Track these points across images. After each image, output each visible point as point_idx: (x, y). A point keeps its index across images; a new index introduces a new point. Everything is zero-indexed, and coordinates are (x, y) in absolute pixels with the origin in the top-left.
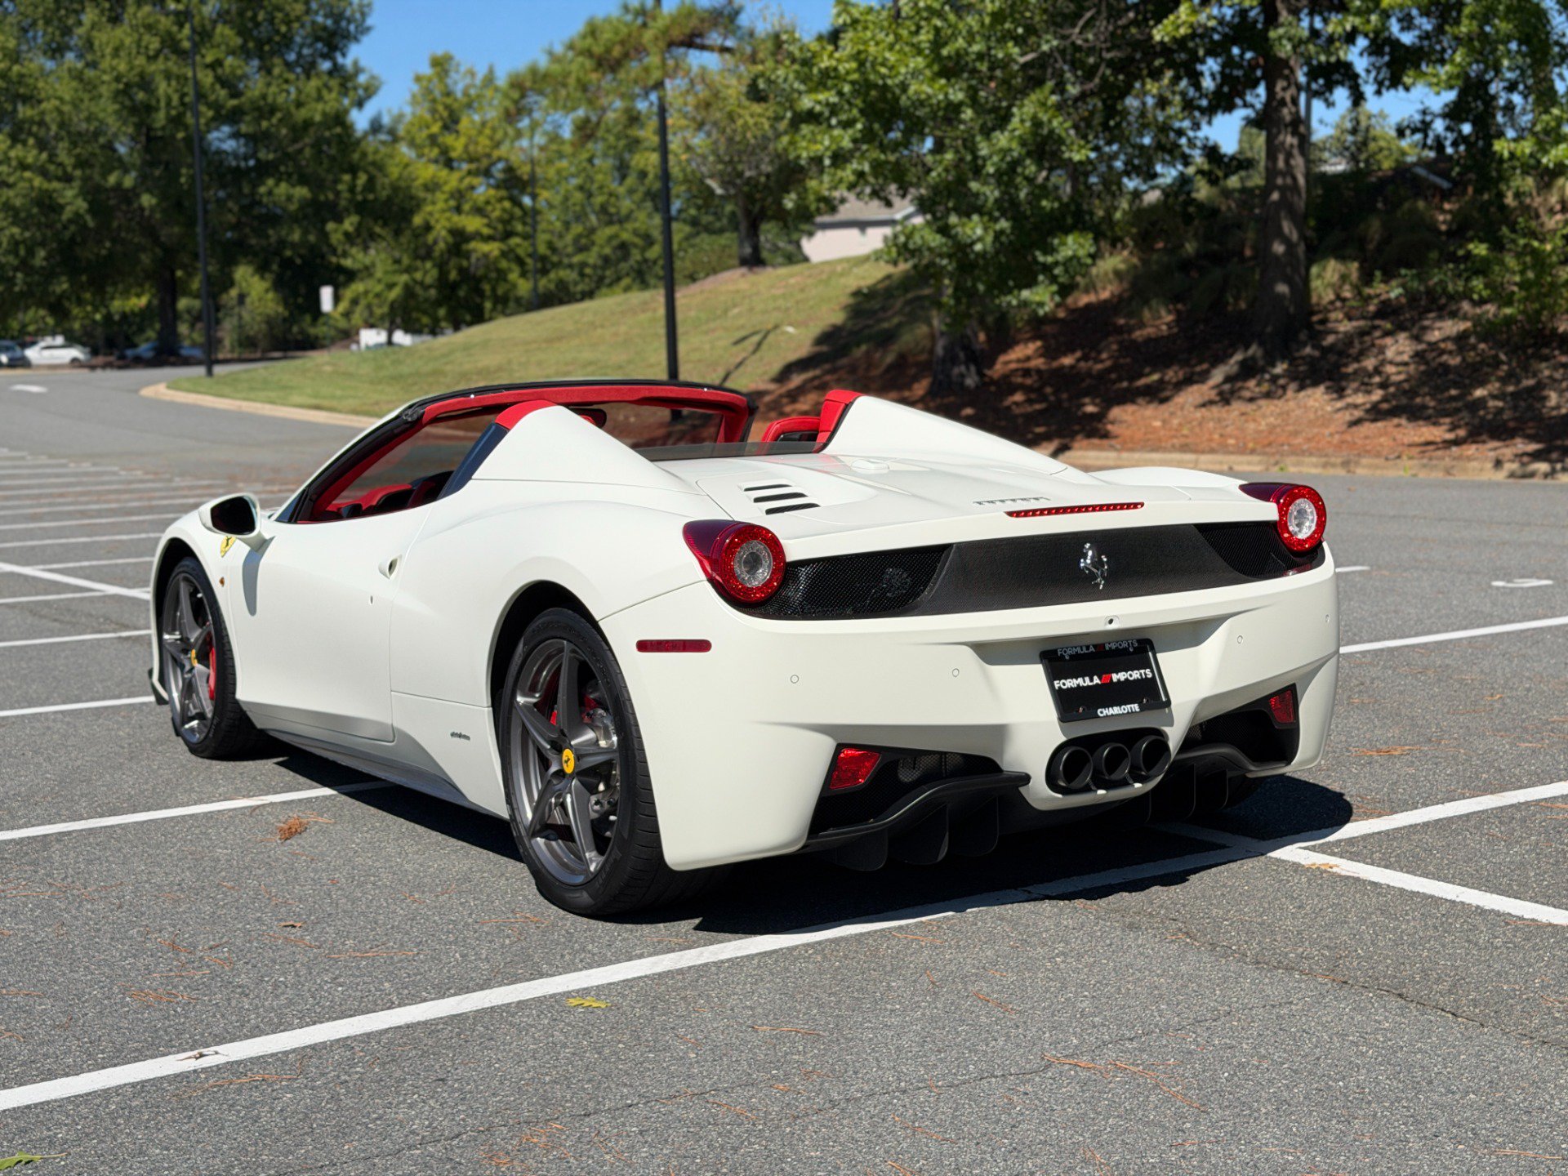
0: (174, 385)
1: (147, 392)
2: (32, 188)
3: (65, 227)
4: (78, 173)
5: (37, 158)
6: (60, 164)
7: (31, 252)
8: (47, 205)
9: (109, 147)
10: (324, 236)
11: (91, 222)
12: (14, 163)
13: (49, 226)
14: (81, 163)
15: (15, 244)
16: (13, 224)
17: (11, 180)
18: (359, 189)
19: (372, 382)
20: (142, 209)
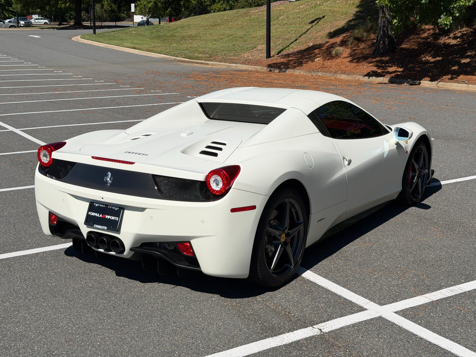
0: (83, 37)
1: (74, 39)
19: (150, 39)
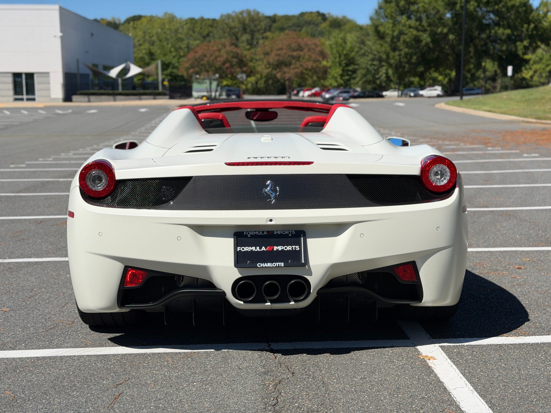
0: (447, 103)
1: (438, 106)
2: (412, 35)
3: (423, 48)
4: (429, 29)
5: (415, 24)
6: (423, 26)
7: (411, 57)
8: (417, 40)
9: (441, 19)
10: (516, 47)
11: (431, 45)
12: (407, 26)
13: (418, 48)
14: (430, 25)
15: (406, 54)
16: (407, 47)
17: (406, 32)
18: (530, 30)
20: (449, 40)
